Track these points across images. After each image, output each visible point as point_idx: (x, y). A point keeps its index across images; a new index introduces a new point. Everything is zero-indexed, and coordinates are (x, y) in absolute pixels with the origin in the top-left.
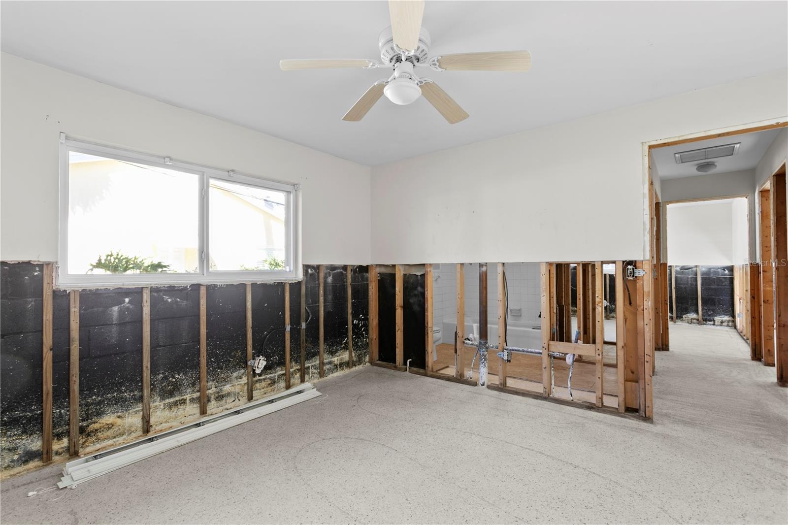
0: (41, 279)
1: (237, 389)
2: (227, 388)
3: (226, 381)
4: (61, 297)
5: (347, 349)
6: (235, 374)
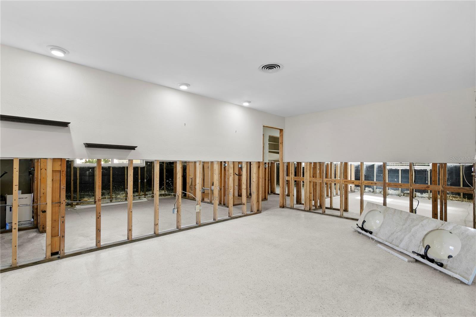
0: (71, 164)
1: (122, 197)
2: (119, 196)
3: (118, 194)
4: (75, 168)
5: (163, 190)
6: (121, 193)
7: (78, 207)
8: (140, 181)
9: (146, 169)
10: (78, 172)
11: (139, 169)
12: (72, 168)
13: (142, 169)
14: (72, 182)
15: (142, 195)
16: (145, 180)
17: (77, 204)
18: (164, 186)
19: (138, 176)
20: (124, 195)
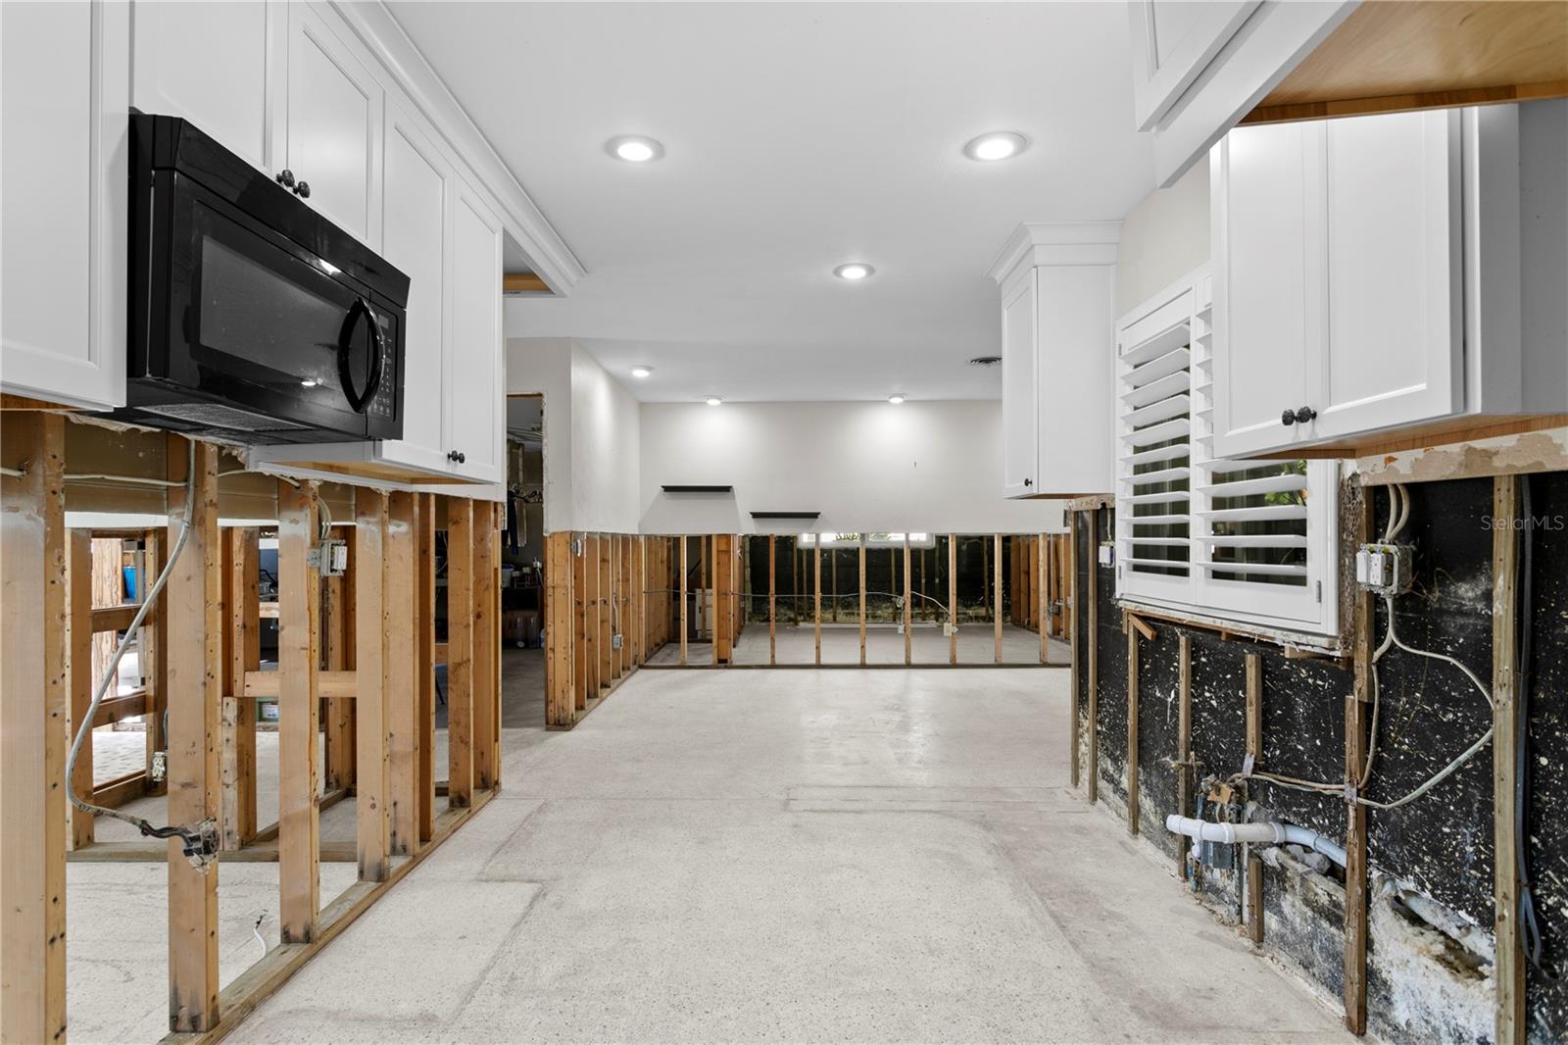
7: (802, 625)
8: (923, 581)
9: (937, 554)
10: (805, 558)
11: (923, 553)
12: (795, 550)
13: (929, 553)
14: (796, 578)
15: (931, 614)
16: (937, 581)
17: (804, 620)
18: (983, 595)
19: (920, 570)
20: (890, 610)
